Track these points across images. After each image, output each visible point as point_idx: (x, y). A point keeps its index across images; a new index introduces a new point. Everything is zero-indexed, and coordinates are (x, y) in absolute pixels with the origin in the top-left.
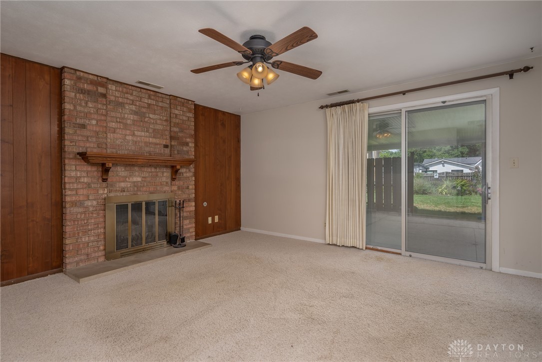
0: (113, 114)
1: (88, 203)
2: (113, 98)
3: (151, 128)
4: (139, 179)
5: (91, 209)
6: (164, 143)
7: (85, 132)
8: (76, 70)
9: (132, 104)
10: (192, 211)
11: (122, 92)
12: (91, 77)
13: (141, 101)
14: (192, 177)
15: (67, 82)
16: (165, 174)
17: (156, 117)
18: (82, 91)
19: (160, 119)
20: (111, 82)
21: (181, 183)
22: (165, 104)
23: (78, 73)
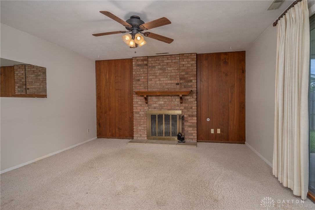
0: (150, 72)
1: (141, 113)
2: (150, 65)
3: (169, 75)
4: (163, 103)
5: (142, 115)
6: (176, 82)
7: (140, 83)
8: (136, 57)
9: (159, 65)
10: (195, 123)
11: (155, 61)
12: (141, 58)
13: (163, 62)
14: (194, 101)
15: (134, 63)
16: (177, 100)
17: (171, 68)
18: (138, 65)
19: (174, 69)
20: (150, 57)
21: (187, 105)
22: (177, 60)
23: (137, 58)
